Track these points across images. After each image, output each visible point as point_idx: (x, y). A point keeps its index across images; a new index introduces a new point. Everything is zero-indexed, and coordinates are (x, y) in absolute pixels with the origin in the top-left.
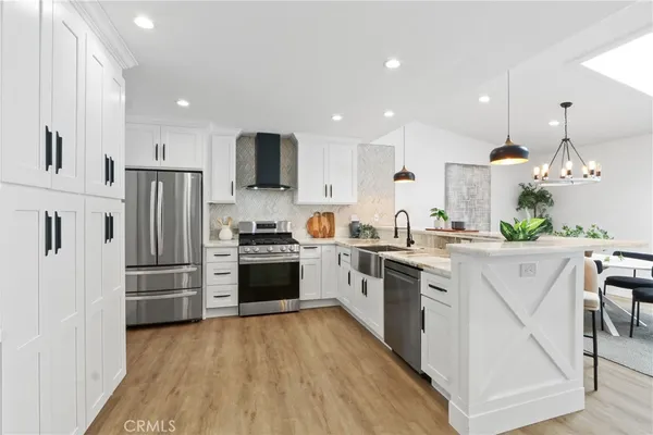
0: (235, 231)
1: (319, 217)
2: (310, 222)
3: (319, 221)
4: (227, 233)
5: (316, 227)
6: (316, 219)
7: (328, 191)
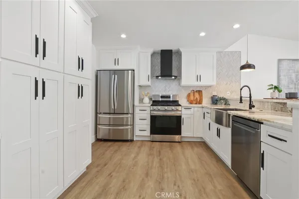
0: (151, 99)
1: (194, 93)
2: (189, 95)
3: (194, 95)
4: (146, 100)
5: (192, 98)
6: (192, 94)
7: (199, 78)
